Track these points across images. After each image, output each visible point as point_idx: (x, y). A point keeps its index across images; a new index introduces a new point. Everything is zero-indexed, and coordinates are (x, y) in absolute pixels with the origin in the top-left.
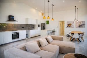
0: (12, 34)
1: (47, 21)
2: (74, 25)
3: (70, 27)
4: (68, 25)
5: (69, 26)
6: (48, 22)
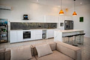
0: (23, 33)
1: (80, 18)
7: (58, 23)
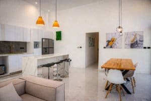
1: (57, 32)
2: (123, 42)
3: (111, 47)
4: (109, 42)
5: (110, 44)
6: (59, 36)
7: (29, 42)
